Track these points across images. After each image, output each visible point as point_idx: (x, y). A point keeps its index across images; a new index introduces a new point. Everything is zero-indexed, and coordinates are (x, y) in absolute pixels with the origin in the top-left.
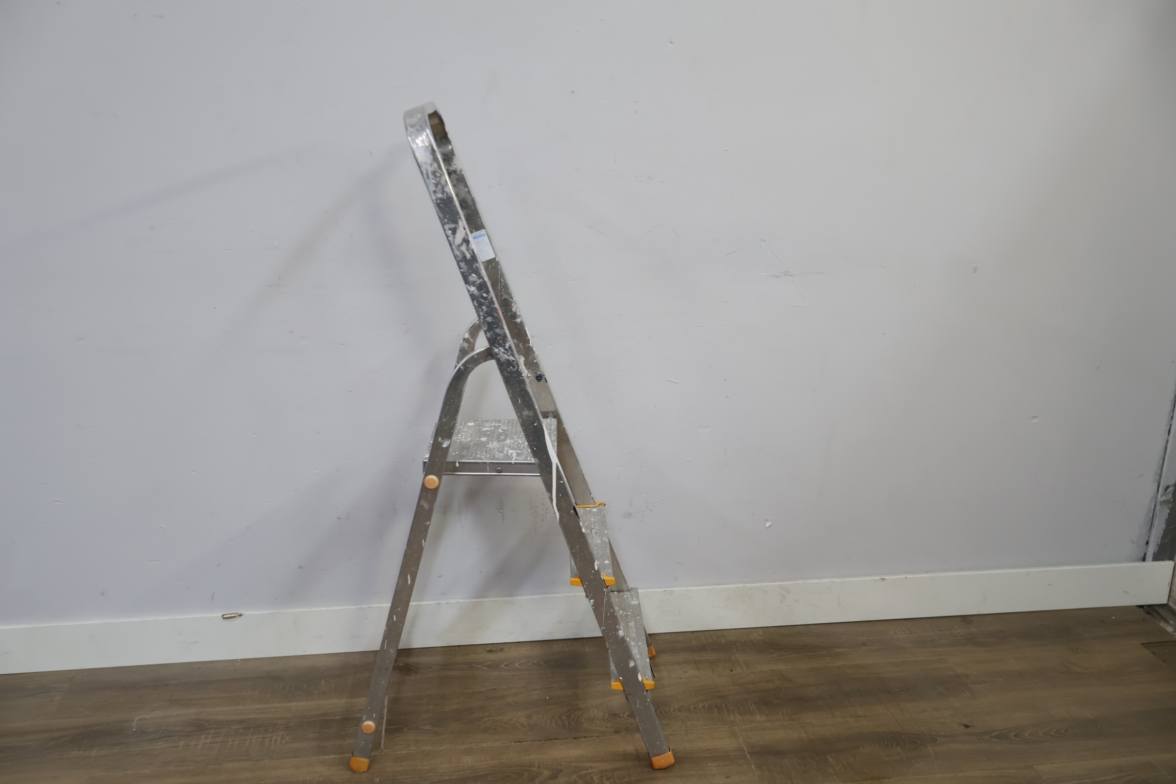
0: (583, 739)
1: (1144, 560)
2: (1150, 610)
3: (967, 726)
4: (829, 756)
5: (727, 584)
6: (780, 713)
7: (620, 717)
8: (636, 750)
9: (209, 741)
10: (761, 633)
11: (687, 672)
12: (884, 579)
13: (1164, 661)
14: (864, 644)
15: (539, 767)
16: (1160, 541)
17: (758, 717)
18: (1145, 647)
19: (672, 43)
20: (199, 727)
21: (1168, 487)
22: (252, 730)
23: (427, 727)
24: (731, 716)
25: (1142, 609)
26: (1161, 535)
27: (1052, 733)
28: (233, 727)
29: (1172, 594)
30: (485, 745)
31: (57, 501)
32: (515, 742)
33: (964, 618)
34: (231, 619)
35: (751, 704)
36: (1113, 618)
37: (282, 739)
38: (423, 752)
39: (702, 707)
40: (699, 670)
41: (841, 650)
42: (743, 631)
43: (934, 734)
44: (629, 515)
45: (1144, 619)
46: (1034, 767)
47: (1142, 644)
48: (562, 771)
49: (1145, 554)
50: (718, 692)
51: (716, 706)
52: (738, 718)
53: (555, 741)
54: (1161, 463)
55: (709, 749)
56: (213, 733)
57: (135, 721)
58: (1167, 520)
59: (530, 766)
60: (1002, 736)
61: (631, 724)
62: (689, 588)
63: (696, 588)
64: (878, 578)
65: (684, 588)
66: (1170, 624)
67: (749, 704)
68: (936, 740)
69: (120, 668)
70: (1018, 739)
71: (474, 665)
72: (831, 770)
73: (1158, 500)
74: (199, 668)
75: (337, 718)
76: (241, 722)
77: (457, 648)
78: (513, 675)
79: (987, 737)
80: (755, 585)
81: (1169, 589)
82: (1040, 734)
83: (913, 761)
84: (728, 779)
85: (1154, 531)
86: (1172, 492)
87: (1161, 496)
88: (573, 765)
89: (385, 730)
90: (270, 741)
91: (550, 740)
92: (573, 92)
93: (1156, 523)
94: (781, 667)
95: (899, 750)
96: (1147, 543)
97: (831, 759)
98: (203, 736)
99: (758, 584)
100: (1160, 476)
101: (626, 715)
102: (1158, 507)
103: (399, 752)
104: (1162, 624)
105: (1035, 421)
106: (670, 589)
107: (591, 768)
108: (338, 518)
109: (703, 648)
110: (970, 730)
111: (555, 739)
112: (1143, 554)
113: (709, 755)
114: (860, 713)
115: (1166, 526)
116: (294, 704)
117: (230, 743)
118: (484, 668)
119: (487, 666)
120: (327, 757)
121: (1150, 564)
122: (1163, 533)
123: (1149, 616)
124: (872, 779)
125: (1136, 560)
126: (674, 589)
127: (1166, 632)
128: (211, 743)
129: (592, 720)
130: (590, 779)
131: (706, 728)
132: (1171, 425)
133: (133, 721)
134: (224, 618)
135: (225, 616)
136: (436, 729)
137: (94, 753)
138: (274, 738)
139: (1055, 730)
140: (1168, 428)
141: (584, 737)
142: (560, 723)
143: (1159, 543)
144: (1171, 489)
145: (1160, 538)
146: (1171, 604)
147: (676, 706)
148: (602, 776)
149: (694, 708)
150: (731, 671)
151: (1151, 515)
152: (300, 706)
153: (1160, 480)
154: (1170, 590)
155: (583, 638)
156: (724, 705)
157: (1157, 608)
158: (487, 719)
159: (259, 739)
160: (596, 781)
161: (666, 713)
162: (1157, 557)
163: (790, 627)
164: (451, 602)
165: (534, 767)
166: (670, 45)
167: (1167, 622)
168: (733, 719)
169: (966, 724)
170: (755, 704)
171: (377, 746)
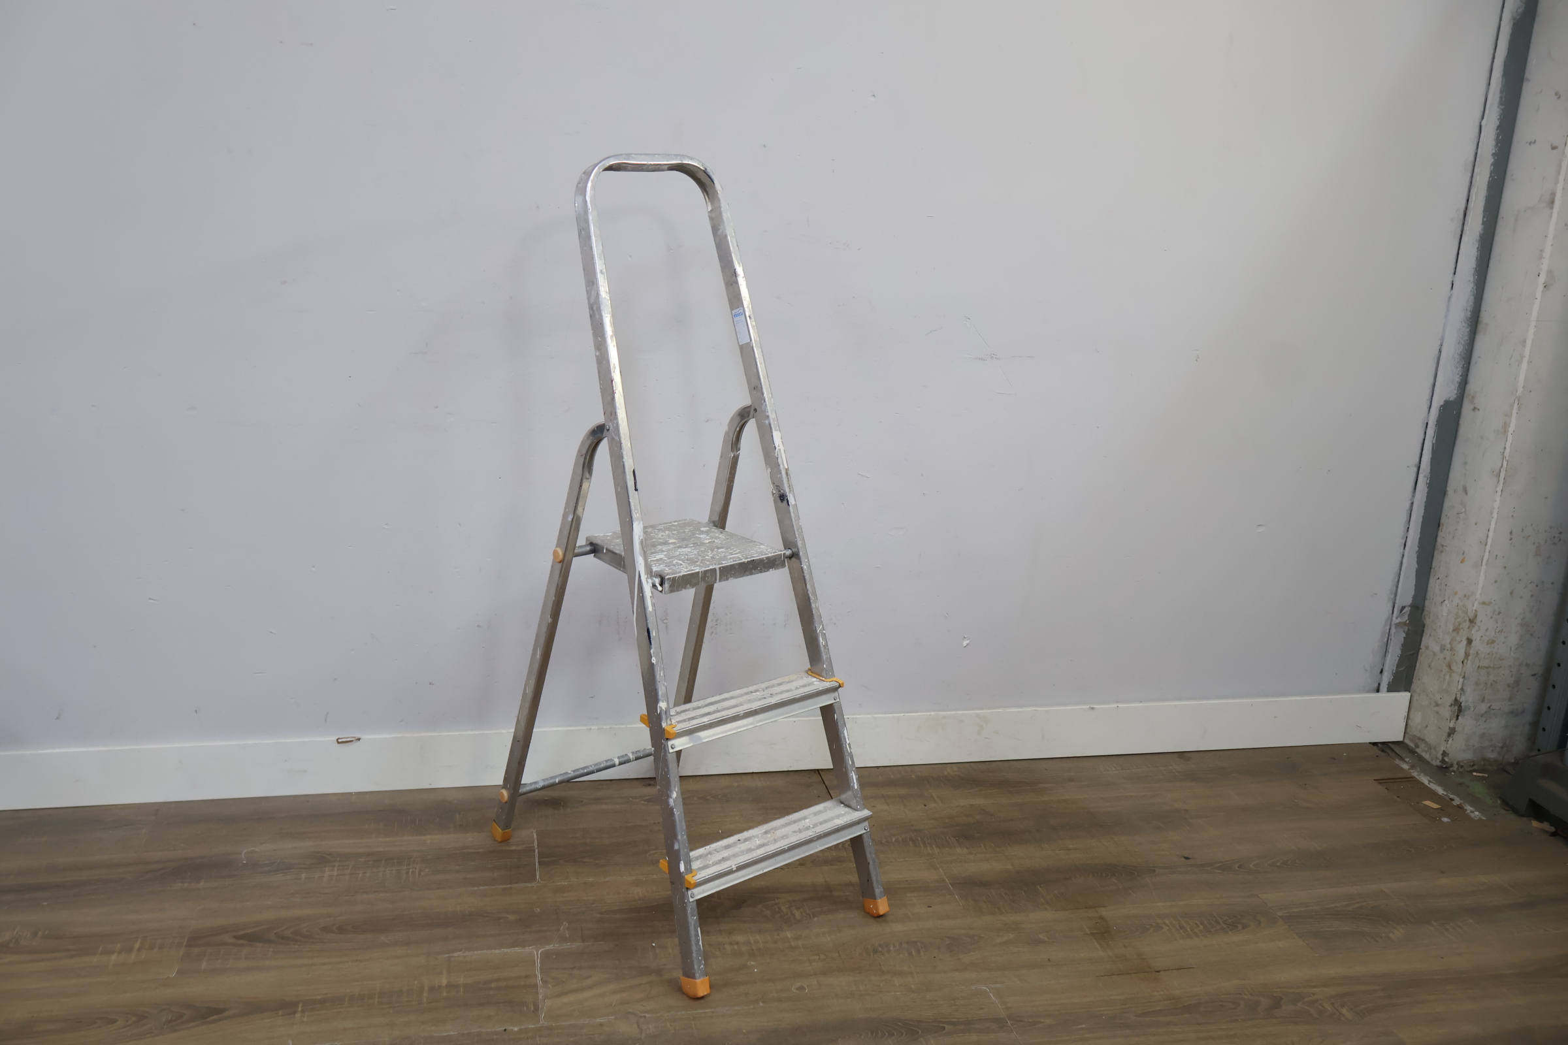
1: (1378, 691)
2: (1385, 747)
3: (1187, 858)
4: (1039, 887)
5: (917, 712)
6: (982, 846)
9: (335, 873)
10: (955, 769)
12: (1093, 708)
13: (1398, 797)
14: (1071, 780)
15: (719, 898)
16: (1395, 669)
17: (959, 850)
18: (1379, 783)
19: (874, 96)
20: (322, 860)
21: (1403, 608)
22: (383, 862)
24: (929, 849)
25: (1375, 747)
26: (1397, 662)
27: (1279, 864)
28: (360, 860)
29: (1408, 730)
30: (655, 876)
31: (150, 599)
33: (1181, 755)
34: (347, 744)
35: (949, 838)
36: (1344, 754)
37: (420, 871)
38: (585, 883)
39: (895, 841)
40: (888, 804)
41: (1046, 785)
42: (934, 766)
43: (1152, 865)
45: (1377, 756)
46: (1259, 895)
47: (1376, 780)
48: (745, 901)
49: (1379, 684)
50: (913, 826)
51: (911, 839)
52: (936, 850)
54: (1396, 580)
55: (906, 881)
56: (338, 866)
57: (244, 853)
58: (1402, 645)
60: (1226, 867)
62: (875, 716)
63: (884, 715)
64: (1086, 707)
65: (869, 716)
66: (1406, 761)
67: (948, 837)
68: (1154, 871)
69: (213, 800)
70: (1242, 870)
71: (631, 799)
72: (1042, 900)
73: (1393, 622)
74: (308, 802)
75: (481, 850)
76: (368, 855)
77: (608, 782)
79: (1209, 868)
80: (950, 713)
81: (1405, 723)
82: (1266, 865)
83: (1130, 891)
84: (930, 908)
85: (1389, 658)
86: (1408, 613)
87: (1397, 618)
88: (757, 895)
89: (539, 862)
90: (407, 873)
92: (764, 146)
93: (1391, 649)
94: (979, 801)
95: (1115, 881)
96: (1381, 672)
97: (1041, 889)
98: (327, 869)
99: (953, 713)
100: (1396, 595)
102: (1393, 630)
103: (559, 883)
104: (1397, 761)
105: (1261, 530)
106: (853, 716)
107: (777, 898)
108: (478, 626)
109: (891, 783)
110: (1189, 862)
112: (1377, 684)
113: (907, 886)
114: (1071, 846)
115: (1402, 652)
116: (428, 837)
117: (360, 875)
118: (643, 802)
119: (645, 801)
120: (476, 888)
121: (1384, 695)
122: (1399, 660)
123: (1383, 754)
124: (1086, 908)
125: (1369, 691)
126: (858, 716)
127: (1402, 768)
128: (337, 875)
130: (777, 909)
131: (902, 860)
132: (1407, 537)
133: (241, 854)
134: (338, 743)
135: (340, 740)
136: (597, 862)
137: (202, 884)
138: (411, 871)
139: (1281, 861)
140: (1404, 541)
143: (1394, 672)
144: (1407, 610)
145: (1396, 666)
146: (1407, 741)
148: (791, 907)
149: (886, 842)
150: (925, 806)
151: (1386, 639)
152: (435, 840)
153: (1395, 600)
154: (1406, 725)
155: (753, 773)
156: (919, 839)
157: (1391, 745)
158: (654, 852)
159: (394, 872)
160: (785, 911)
162: (1392, 688)
163: (987, 763)
164: (604, 727)
166: (873, 99)
167: (1402, 759)
168: (931, 852)
169: (1186, 856)
170: (955, 837)
171: (533, 878)
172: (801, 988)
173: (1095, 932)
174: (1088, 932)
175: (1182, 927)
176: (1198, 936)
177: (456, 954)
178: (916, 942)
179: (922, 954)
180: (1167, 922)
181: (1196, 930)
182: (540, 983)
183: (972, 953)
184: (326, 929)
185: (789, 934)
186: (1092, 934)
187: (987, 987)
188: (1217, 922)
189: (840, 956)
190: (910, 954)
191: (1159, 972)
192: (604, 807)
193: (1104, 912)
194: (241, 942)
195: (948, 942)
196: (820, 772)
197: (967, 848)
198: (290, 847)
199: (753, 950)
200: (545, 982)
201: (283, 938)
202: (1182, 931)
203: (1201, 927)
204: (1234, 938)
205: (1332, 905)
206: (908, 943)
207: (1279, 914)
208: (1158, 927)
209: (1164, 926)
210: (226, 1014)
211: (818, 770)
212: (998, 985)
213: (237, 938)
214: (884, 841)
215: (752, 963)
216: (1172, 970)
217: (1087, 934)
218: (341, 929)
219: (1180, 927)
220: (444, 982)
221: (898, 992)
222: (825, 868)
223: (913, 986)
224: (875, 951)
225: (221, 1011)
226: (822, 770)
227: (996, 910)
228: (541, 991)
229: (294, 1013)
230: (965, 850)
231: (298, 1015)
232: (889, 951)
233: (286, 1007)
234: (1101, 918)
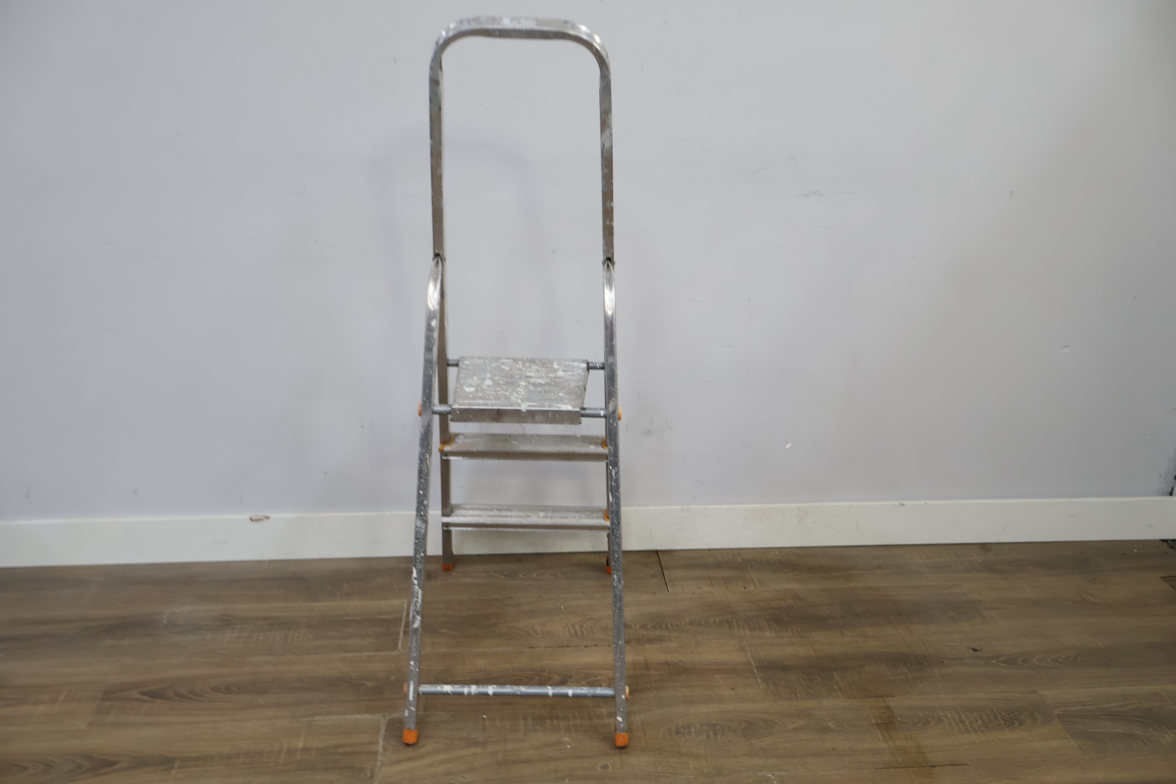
0: (595, 647)
1: (1171, 494)
2: (1173, 544)
3: (975, 650)
4: (834, 673)
5: (745, 504)
6: (790, 630)
7: (632, 629)
8: (646, 660)
9: (235, 635)
10: (777, 553)
11: (700, 588)
12: (903, 505)
14: (879, 567)
15: (550, 672)
17: (768, 634)
18: (1165, 581)
20: (226, 622)
22: (276, 626)
23: (444, 631)
24: (741, 631)
25: (1166, 544)
27: (1061, 660)
28: (258, 623)
30: (499, 649)
32: (528, 648)
33: (984, 547)
34: (258, 521)
35: (762, 621)
36: (1135, 550)
37: (304, 636)
39: (713, 622)
40: (712, 585)
41: (856, 572)
42: (759, 550)
43: (942, 656)
44: (649, 432)
45: (1166, 553)
46: (1039, 691)
47: (1162, 577)
48: (571, 676)
49: (1173, 489)
50: (731, 607)
51: (728, 622)
52: (748, 633)
53: (567, 648)
55: (717, 662)
56: (239, 629)
57: (166, 614)
59: (541, 671)
60: (1010, 661)
61: (642, 635)
62: (707, 507)
63: (714, 506)
64: (897, 503)
65: (702, 507)
67: (760, 620)
68: (943, 661)
69: (155, 564)
70: (1026, 665)
71: (492, 573)
72: (836, 687)
74: (228, 567)
75: (358, 618)
76: (265, 619)
78: (530, 585)
79: (994, 661)
80: (773, 505)
82: (1048, 660)
83: (918, 681)
84: (734, 691)
88: (583, 671)
89: (403, 631)
90: (293, 637)
91: (562, 647)
94: (795, 586)
95: (905, 671)
96: (1175, 477)
97: (836, 676)
98: (230, 631)
99: (776, 505)
101: (638, 626)
105: (1065, 350)
106: (688, 507)
107: (600, 675)
108: (362, 426)
109: (718, 565)
110: (978, 654)
111: (568, 646)
112: (1171, 489)
113: (717, 668)
114: (870, 634)
116: (317, 603)
117: (255, 638)
118: (503, 577)
119: (505, 575)
120: (346, 654)
123: (1173, 550)
124: (875, 697)
125: (1163, 495)
126: (692, 507)
128: (236, 637)
129: (605, 630)
131: (717, 641)
133: (164, 614)
135: (252, 519)
137: (126, 641)
138: (297, 635)
139: (1064, 657)
141: (596, 646)
142: (573, 631)
147: (688, 620)
149: (706, 623)
150: (745, 588)
152: (323, 606)
156: (734, 621)
158: (502, 625)
159: (283, 636)
161: (677, 625)
163: (806, 548)
165: (545, 672)
168: (743, 634)
169: (975, 648)
170: (766, 620)
171: (394, 646)
172: (605, 767)
173: (880, 722)
174: (873, 721)
175: (962, 721)
176: (975, 731)
177: (317, 718)
178: (715, 725)
179: (719, 736)
180: (949, 715)
181: (975, 725)
182: (380, 749)
183: (765, 739)
184: (215, 689)
185: (604, 711)
186: (877, 724)
187: (773, 775)
188: (995, 717)
189: (645, 735)
190: (708, 736)
191: (934, 767)
192: (469, 580)
193: (892, 703)
194: (146, 698)
195: (744, 725)
196: (659, 553)
197: (776, 632)
198: (205, 610)
199: (569, 725)
200: (385, 749)
201: (179, 695)
202: (961, 725)
203: (980, 722)
204: (1009, 735)
205: (1107, 706)
206: (708, 725)
207: (1056, 712)
208: (940, 720)
209: (945, 719)
210: (117, 767)
211: (656, 552)
212: (783, 773)
213: (143, 694)
214: (703, 621)
215: (567, 739)
216: (947, 765)
217: (872, 724)
218: (228, 690)
219: (960, 721)
220: (301, 744)
221: (691, 775)
222: (647, 646)
223: (705, 770)
224: (678, 732)
225: (111, 764)
226: (661, 551)
227: (793, 695)
228: (380, 758)
229: (171, 769)
230: (774, 634)
231: (173, 772)
232: (690, 733)
233: (166, 762)
234: (888, 708)
